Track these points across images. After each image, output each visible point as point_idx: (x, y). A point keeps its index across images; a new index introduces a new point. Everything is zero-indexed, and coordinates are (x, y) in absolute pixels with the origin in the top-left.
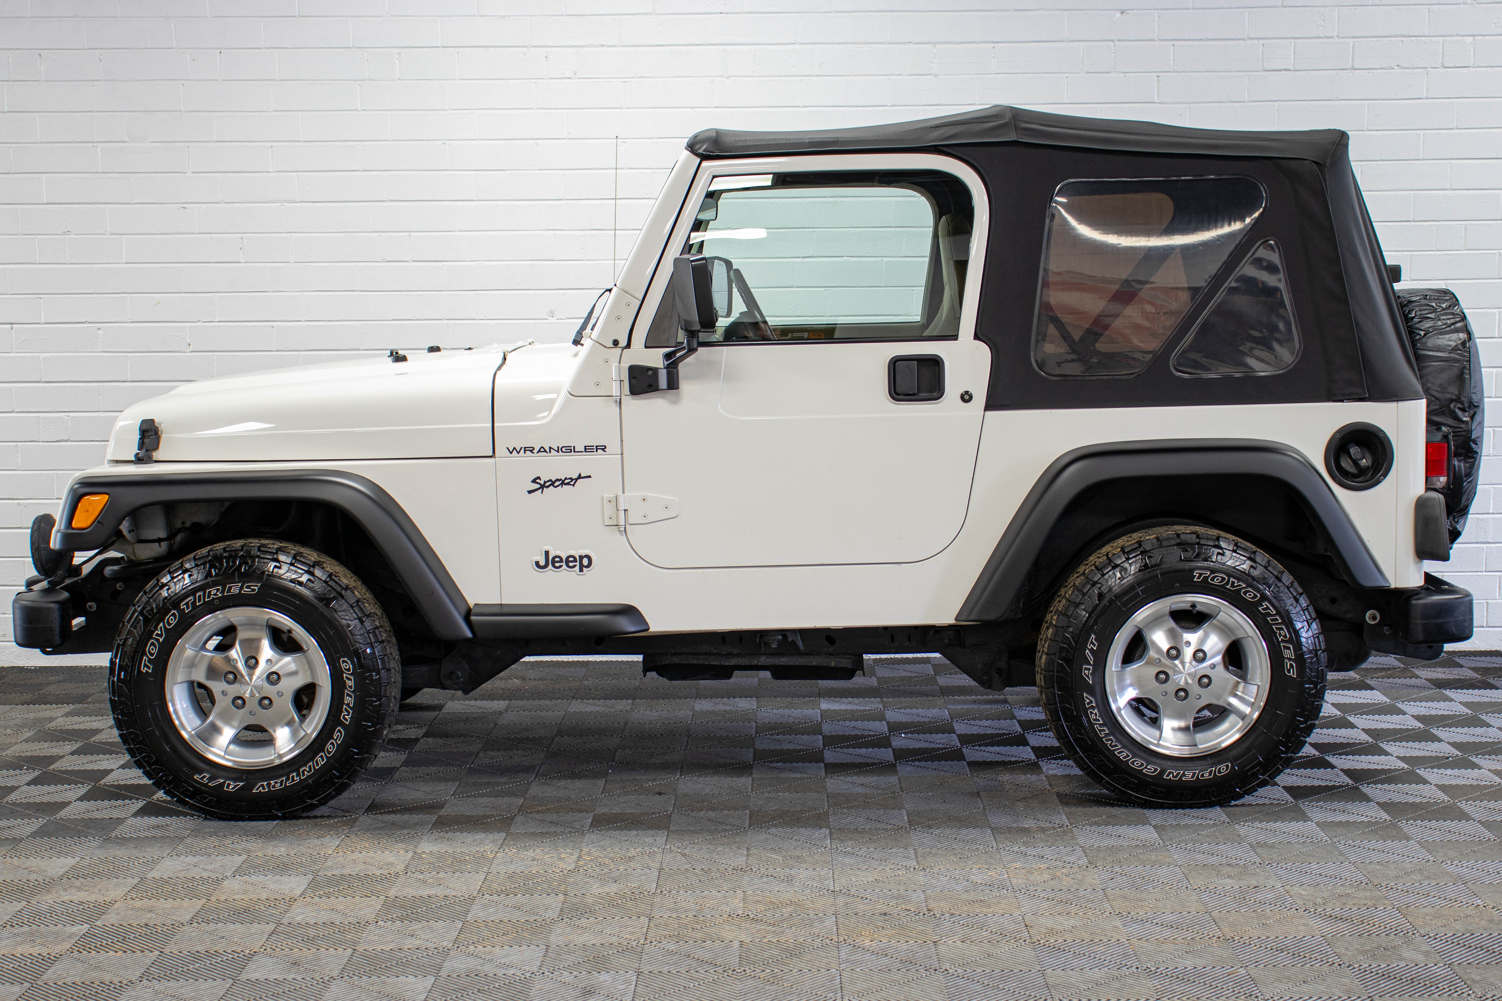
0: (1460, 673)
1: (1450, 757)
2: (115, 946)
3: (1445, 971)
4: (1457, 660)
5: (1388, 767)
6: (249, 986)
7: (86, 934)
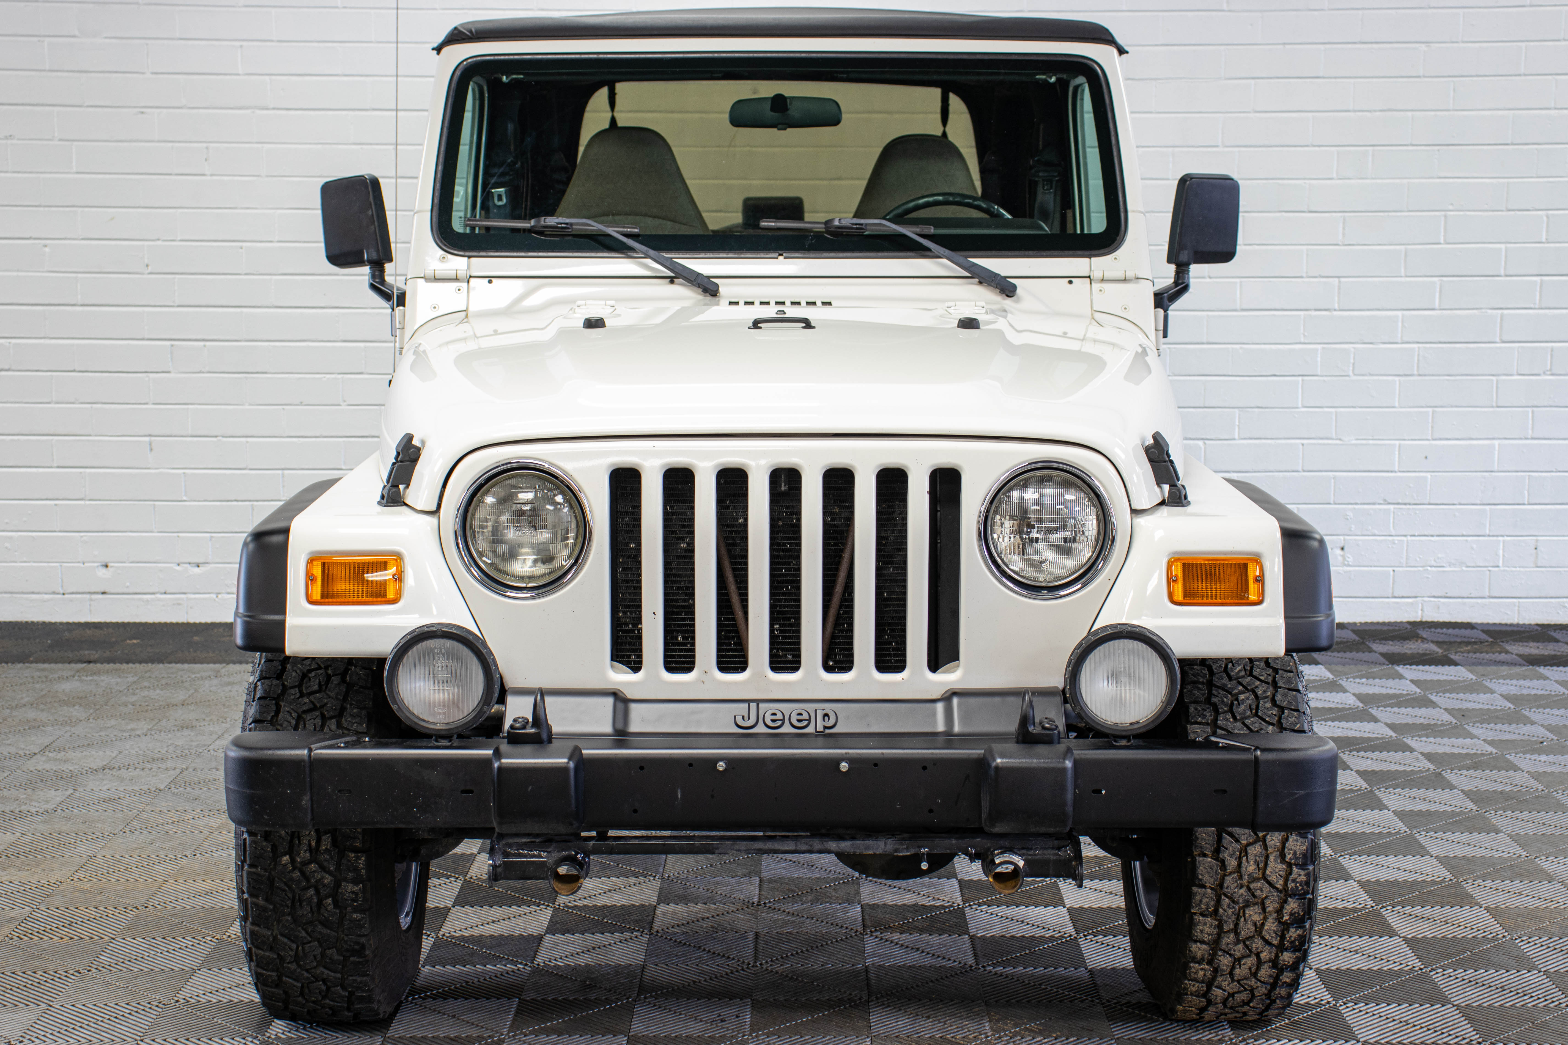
0: (1556, 648)
1: (1545, 741)
2: (61, 932)
3: (1540, 979)
4: (1552, 633)
5: (1474, 751)
6: (211, 976)
7: (28, 918)
